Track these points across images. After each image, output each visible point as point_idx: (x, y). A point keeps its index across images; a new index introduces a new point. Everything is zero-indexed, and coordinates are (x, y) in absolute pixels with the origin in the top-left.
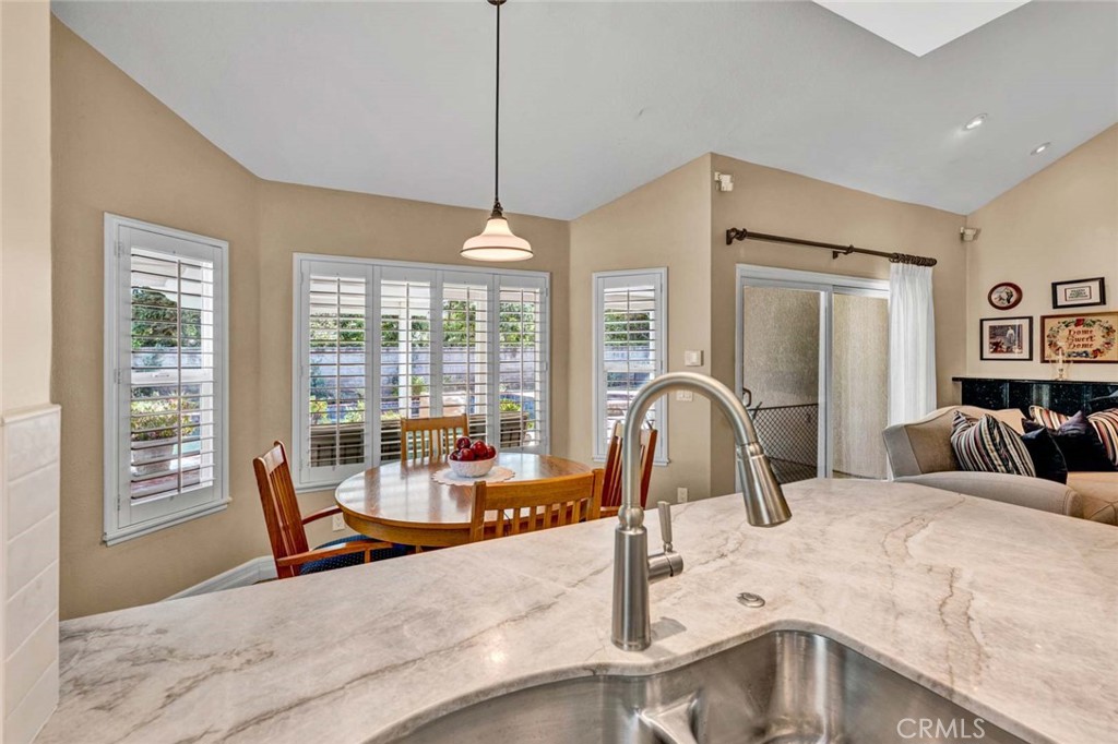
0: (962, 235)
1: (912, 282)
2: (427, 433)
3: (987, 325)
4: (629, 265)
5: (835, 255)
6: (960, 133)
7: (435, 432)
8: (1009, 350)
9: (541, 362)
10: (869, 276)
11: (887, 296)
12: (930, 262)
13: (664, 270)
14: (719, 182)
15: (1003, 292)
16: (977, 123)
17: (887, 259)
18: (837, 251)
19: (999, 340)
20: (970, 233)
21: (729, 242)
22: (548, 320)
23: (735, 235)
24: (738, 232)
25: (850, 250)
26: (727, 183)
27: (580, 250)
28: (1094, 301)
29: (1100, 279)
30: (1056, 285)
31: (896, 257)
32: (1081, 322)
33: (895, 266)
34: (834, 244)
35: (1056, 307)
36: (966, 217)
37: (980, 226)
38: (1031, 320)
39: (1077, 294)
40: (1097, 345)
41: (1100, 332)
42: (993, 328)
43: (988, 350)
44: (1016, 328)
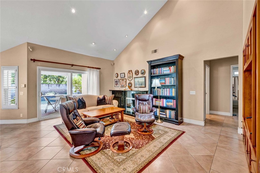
1: (93, 72)
5: (72, 66)
8: (117, 85)
12: (99, 69)
13: (17, 67)
15: (116, 75)
20: (113, 64)
21: (33, 61)
25: (75, 65)
28: (124, 77)
29: (124, 73)
30: (121, 74)
31: (89, 67)
32: (123, 80)
33: (89, 69)
34: (71, 64)
35: (121, 78)
36: (113, 61)
37: (115, 63)
38: (119, 80)
39: (123, 75)
40: (124, 84)
41: (124, 82)
42: (116, 81)
43: (115, 85)
44: (118, 81)
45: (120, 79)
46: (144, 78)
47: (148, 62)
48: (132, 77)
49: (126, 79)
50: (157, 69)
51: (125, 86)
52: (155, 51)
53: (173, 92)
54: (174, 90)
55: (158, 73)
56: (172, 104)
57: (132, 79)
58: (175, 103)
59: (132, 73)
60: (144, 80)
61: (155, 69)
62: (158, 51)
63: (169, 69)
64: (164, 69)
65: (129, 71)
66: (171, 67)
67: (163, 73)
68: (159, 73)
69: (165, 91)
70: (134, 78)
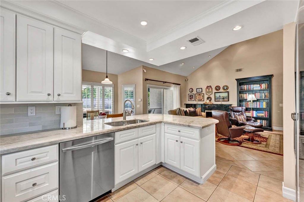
0: (186, 80)
1: (176, 88)
2: (91, 113)
3: (189, 95)
4: (128, 84)
5: (164, 83)
6: (181, 65)
7: (93, 113)
8: (192, 99)
9: (113, 101)
10: (170, 87)
11: (173, 90)
12: (179, 85)
13: (135, 85)
14: (144, 70)
15: (191, 90)
16: (183, 64)
17: (172, 84)
18: (164, 82)
19: (191, 97)
20: (187, 80)
21: (146, 80)
22: (114, 93)
23: (147, 80)
24: (147, 79)
25: (166, 82)
26: (145, 71)
27: (120, 80)
28: (201, 91)
29: (202, 88)
30: (197, 89)
31: (174, 84)
32: (199, 95)
33: (174, 85)
34: (163, 81)
35: (197, 92)
36: (186, 77)
37: (188, 79)
38: (194, 94)
39: (199, 90)
40: (201, 98)
41: (201, 96)
42: (190, 95)
43: (189, 99)
44: (192, 95)
45: (196, 94)
46: (227, 93)
47: (236, 80)
48: (211, 92)
49: (204, 94)
50: (245, 86)
51: (203, 100)
52: (240, 70)
53: (264, 105)
54: (264, 104)
55: (246, 89)
56: (263, 115)
57: (211, 93)
58: (266, 113)
59: (212, 88)
60: (227, 95)
61: (243, 86)
62: (243, 70)
63: (260, 86)
64: (254, 86)
65: (208, 86)
66: (262, 85)
67: (253, 89)
68: (248, 89)
69: (254, 104)
70: (215, 93)
